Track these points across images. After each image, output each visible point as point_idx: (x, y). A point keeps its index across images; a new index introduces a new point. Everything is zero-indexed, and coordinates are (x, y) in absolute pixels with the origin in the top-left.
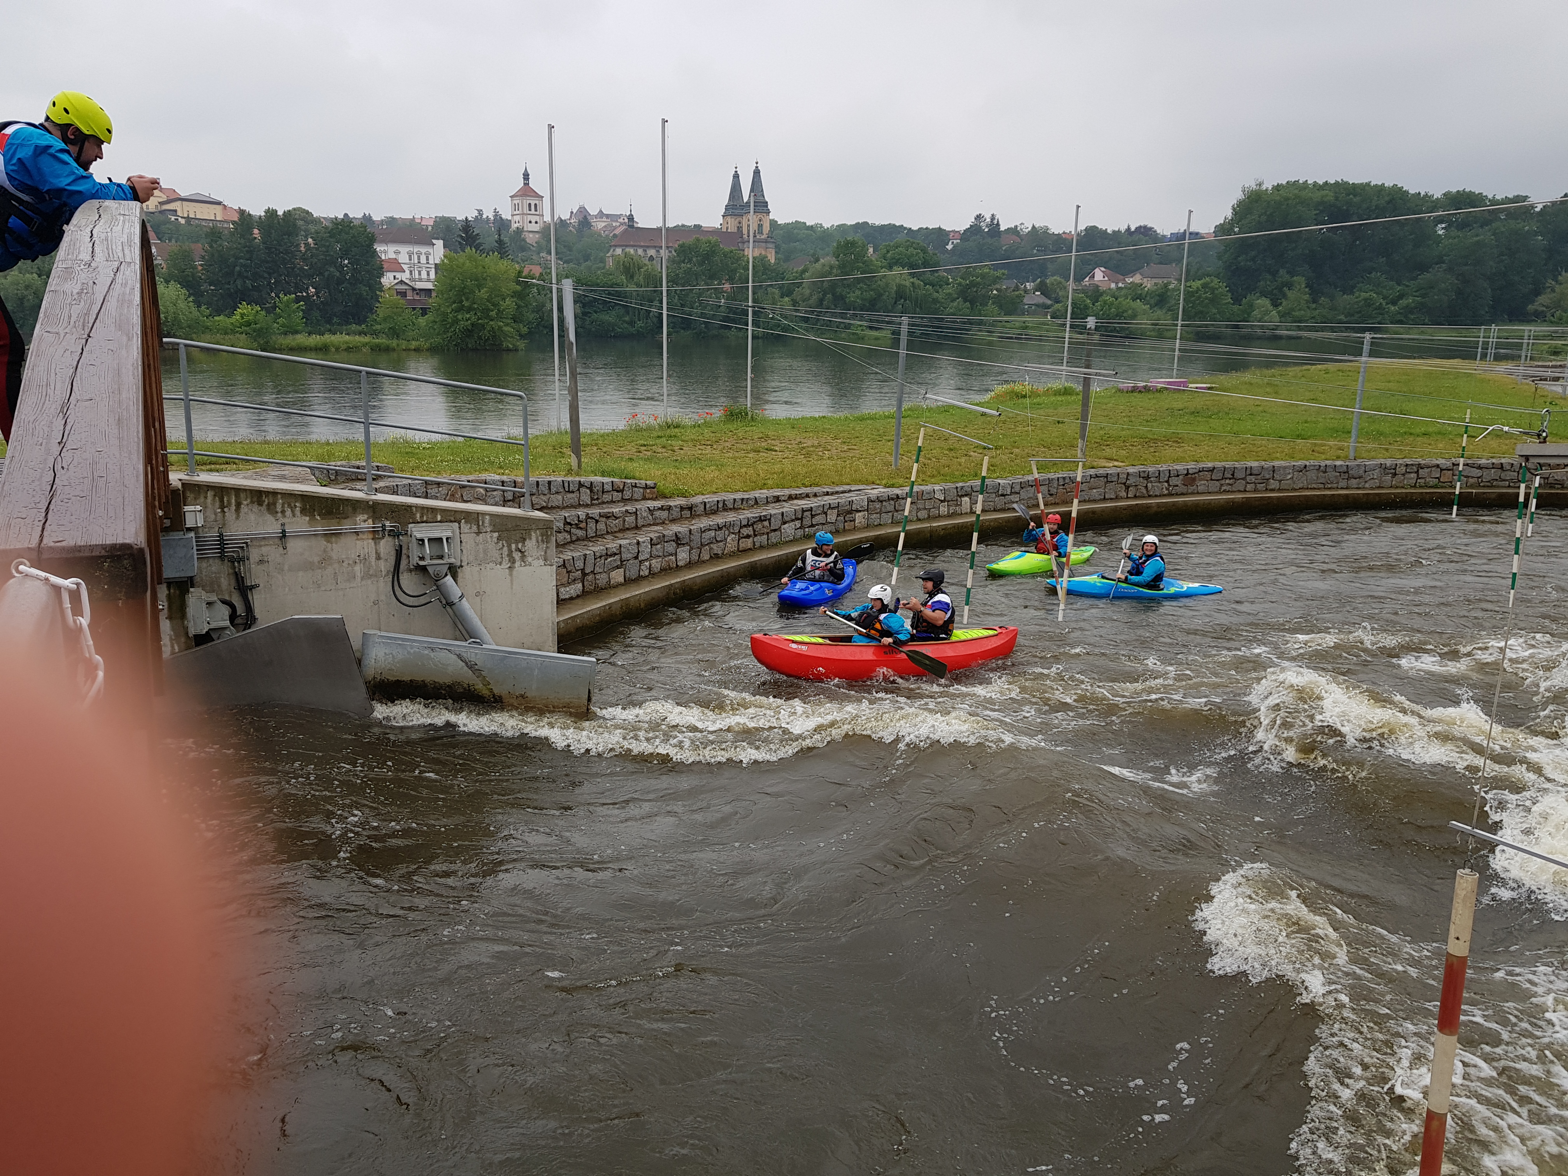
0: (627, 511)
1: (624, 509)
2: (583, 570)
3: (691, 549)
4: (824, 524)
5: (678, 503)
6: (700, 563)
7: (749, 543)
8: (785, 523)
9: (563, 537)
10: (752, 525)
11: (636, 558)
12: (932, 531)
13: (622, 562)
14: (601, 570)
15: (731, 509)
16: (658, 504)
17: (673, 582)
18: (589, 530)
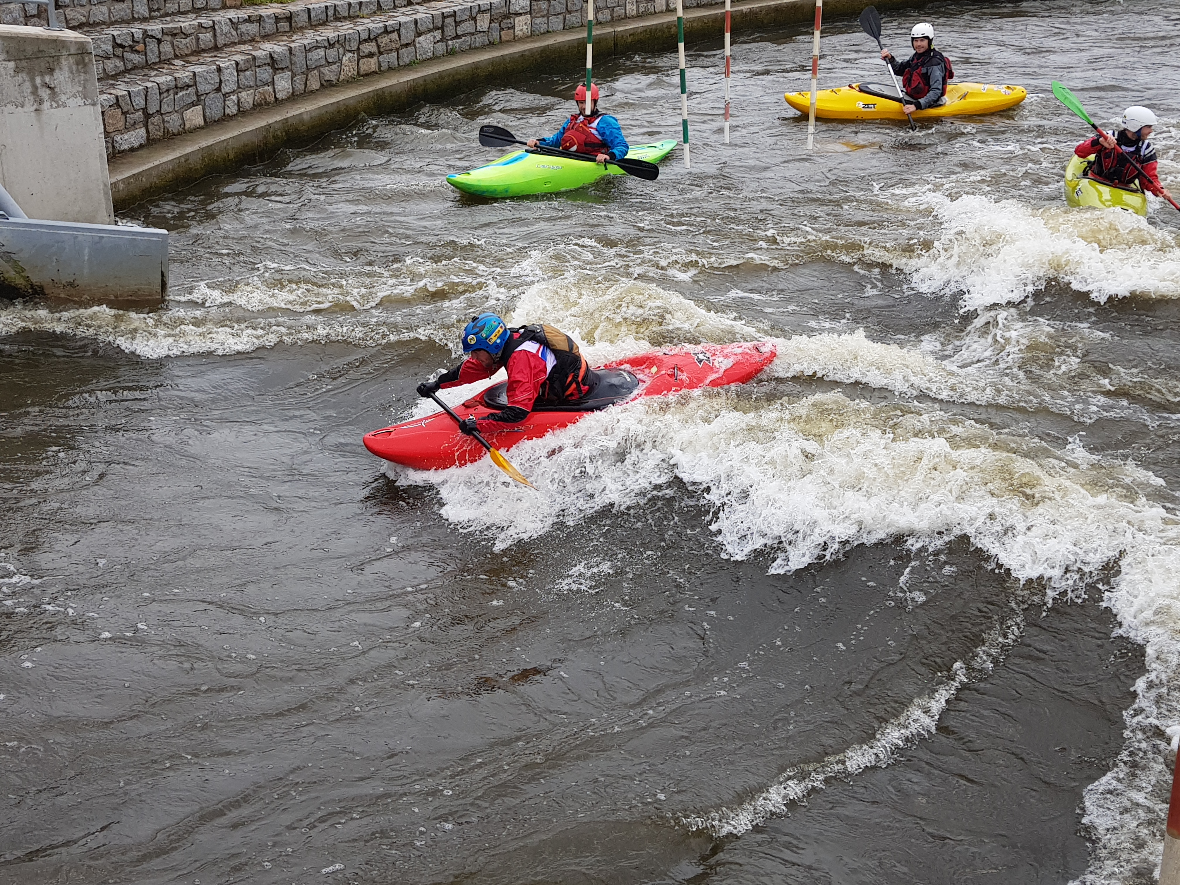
0: (200, 25)
1: (195, 23)
2: (145, 110)
3: (294, 75)
4: (473, 34)
5: (270, 12)
6: (307, 94)
7: (371, 64)
8: (419, 35)
9: (114, 65)
10: (375, 39)
11: (218, 90)
12: (616, 38)
13: (198, 96)
14: (170, 110)
15: (345, 18)
16: (243, 14)
17: (271, 121)
18: (149, 54)
